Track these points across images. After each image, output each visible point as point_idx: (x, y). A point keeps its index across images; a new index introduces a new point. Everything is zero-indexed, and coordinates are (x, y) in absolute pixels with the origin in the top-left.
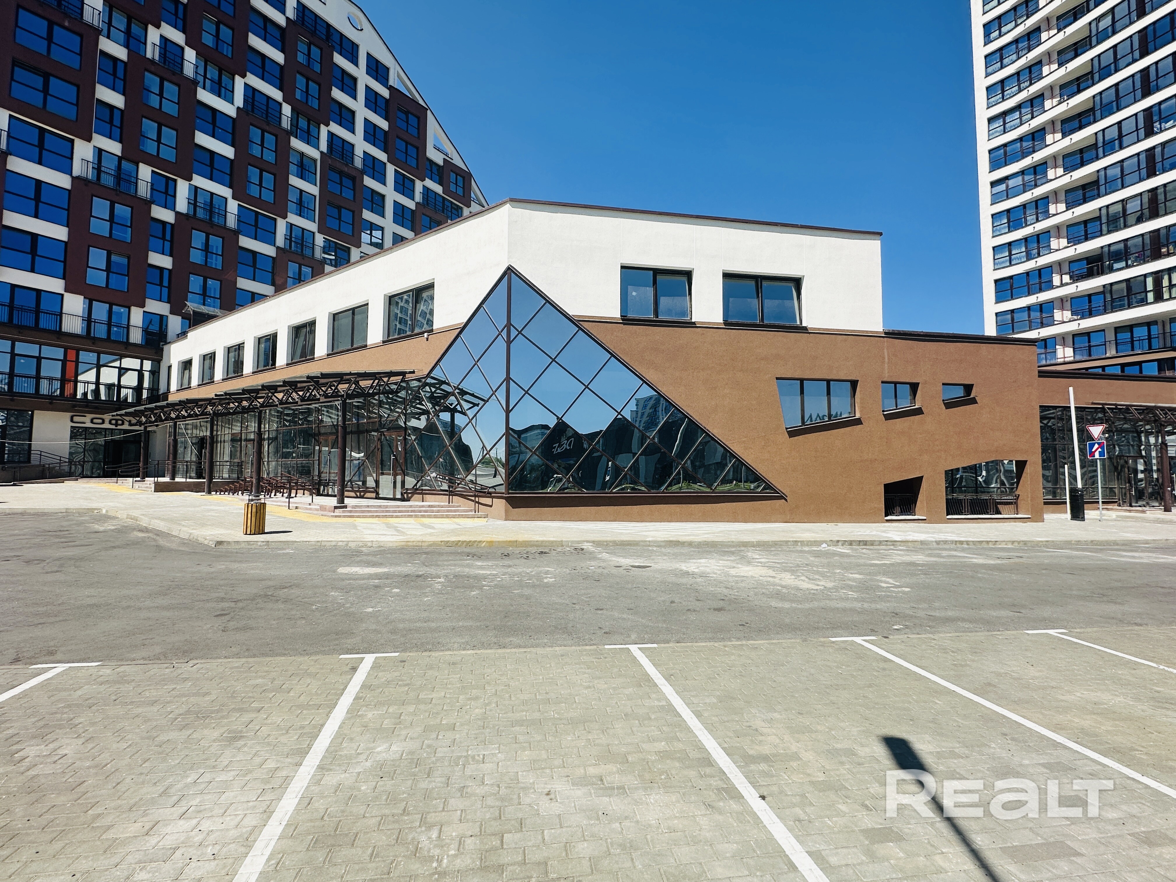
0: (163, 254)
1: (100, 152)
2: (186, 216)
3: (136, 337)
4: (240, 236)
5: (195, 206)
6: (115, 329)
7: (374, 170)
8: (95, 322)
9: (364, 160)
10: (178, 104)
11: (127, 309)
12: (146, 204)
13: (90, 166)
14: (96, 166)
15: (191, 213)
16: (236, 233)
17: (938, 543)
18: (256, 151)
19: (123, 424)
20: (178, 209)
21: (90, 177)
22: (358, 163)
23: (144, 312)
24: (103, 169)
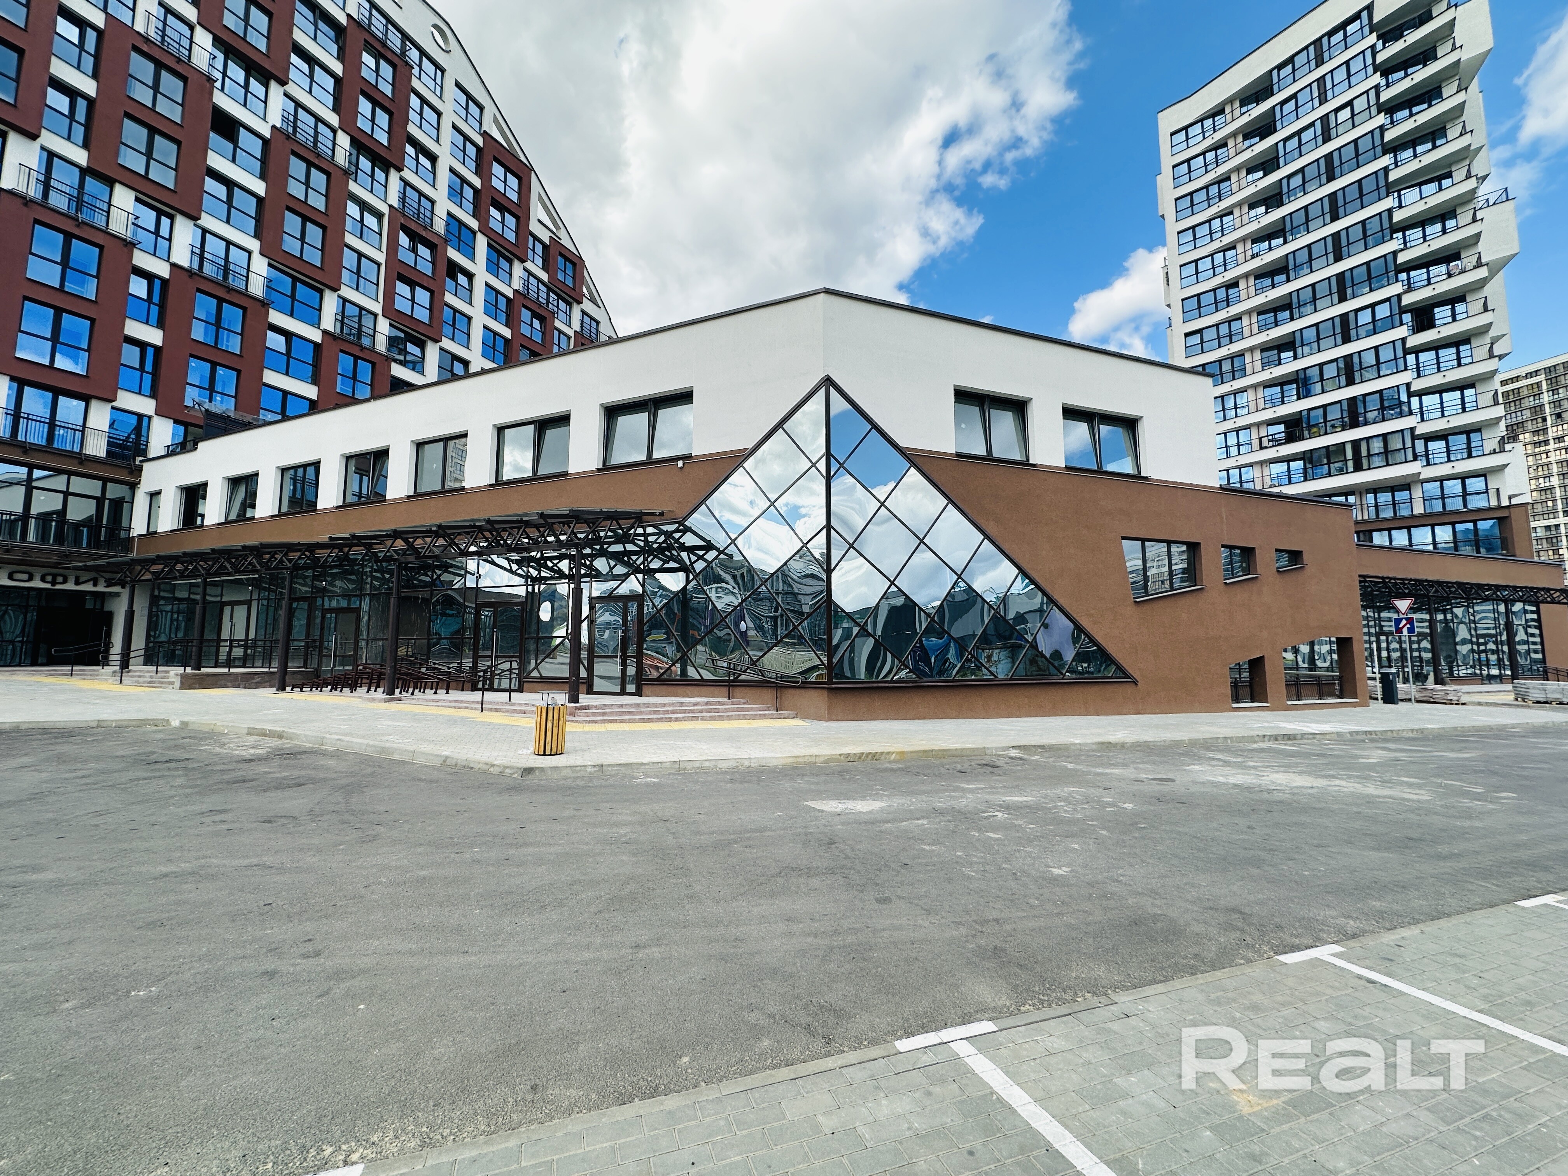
0: (147, 323)
1: (51, 155)
2: (189, 272)
3: (97, 447)
4: (271, 311)
5: (202, 258)
6: (62, 432)
7: (460, 240)
8: (28, 419)
9: (448, 224)
10: (181, 105)
11: (83, 404)
12: (126, 246)
13: (34, 174)
14: (42, 178)
15: (196, 266)
16: (264, 305)
17: (1351, 733)
18: (296, 190)
19: (65, 581)
20: (174, 259)
21: (31, 193)
22: (439, 226)
23: (113, 408)
24: (53, 183)
